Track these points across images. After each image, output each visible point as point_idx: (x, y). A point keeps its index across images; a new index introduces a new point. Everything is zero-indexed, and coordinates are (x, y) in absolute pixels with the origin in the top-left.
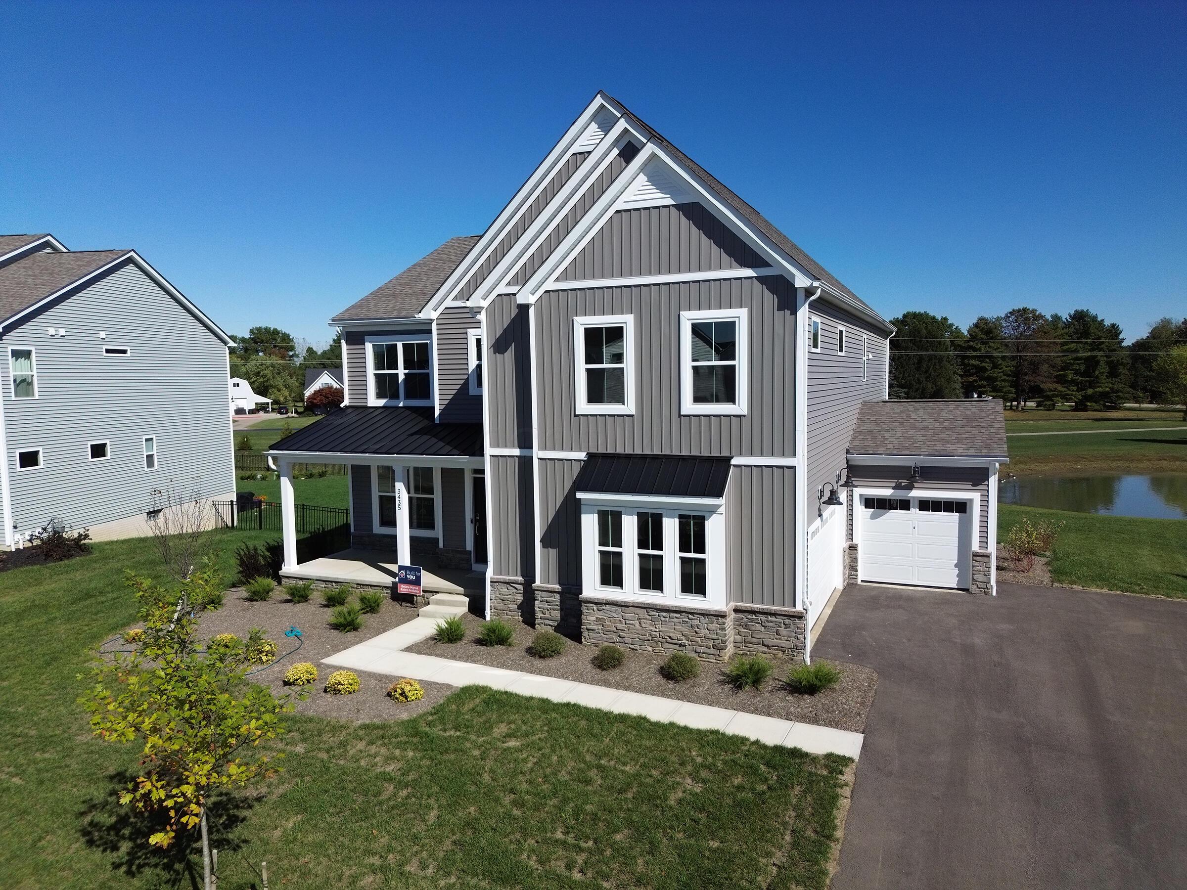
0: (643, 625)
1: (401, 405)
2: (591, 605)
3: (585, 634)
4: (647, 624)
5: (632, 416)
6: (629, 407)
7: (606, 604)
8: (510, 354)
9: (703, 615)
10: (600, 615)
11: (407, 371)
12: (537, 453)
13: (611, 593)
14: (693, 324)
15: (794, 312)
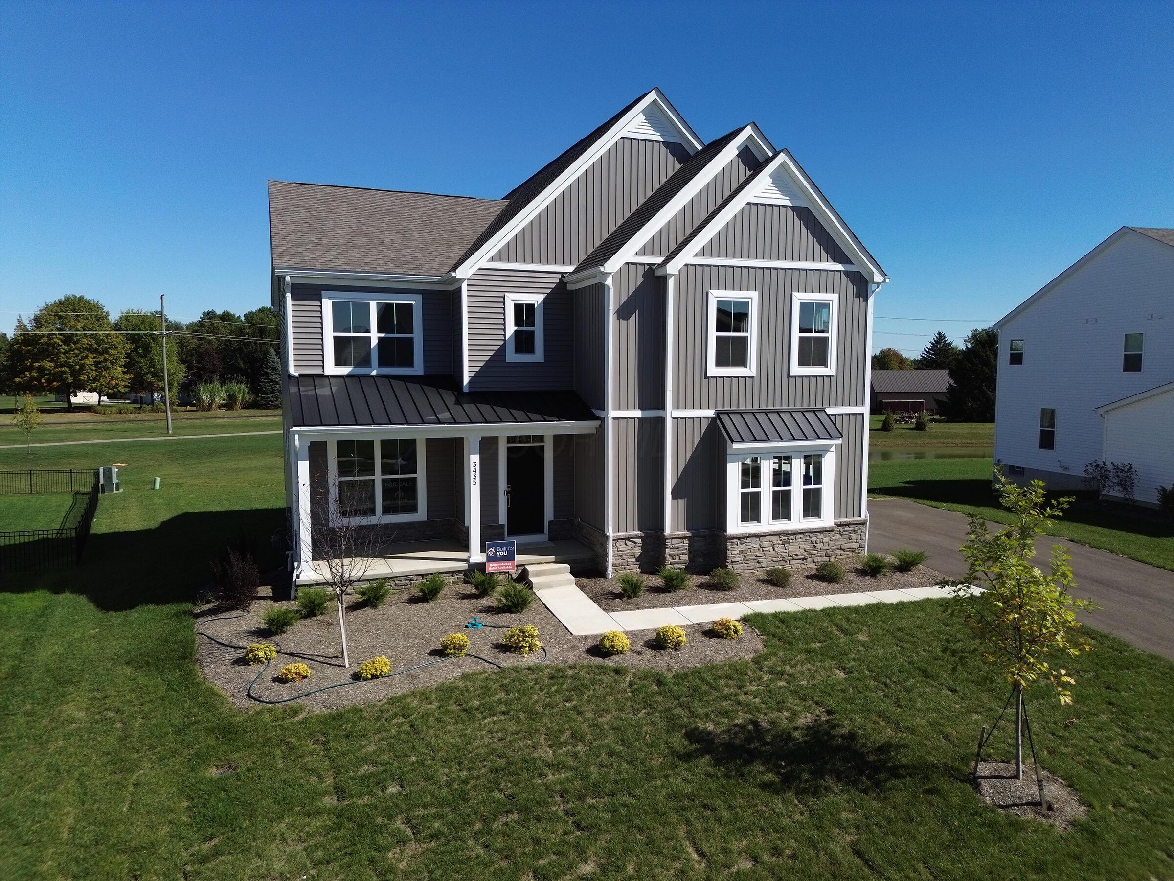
0: (777, 549)
1: (374, 373)
2: (735, 540)
3: (730, 566)
4: (779, 548)
5: (752, 377)
6: (751, 370)
7: (748, 537)
8: (634, 322)
9: (820, 532)
10: (741, 547)
11: (382, 335)
12: (671, 412)
13: (752, 528)
14: (801, 303)
15: (866, 300)
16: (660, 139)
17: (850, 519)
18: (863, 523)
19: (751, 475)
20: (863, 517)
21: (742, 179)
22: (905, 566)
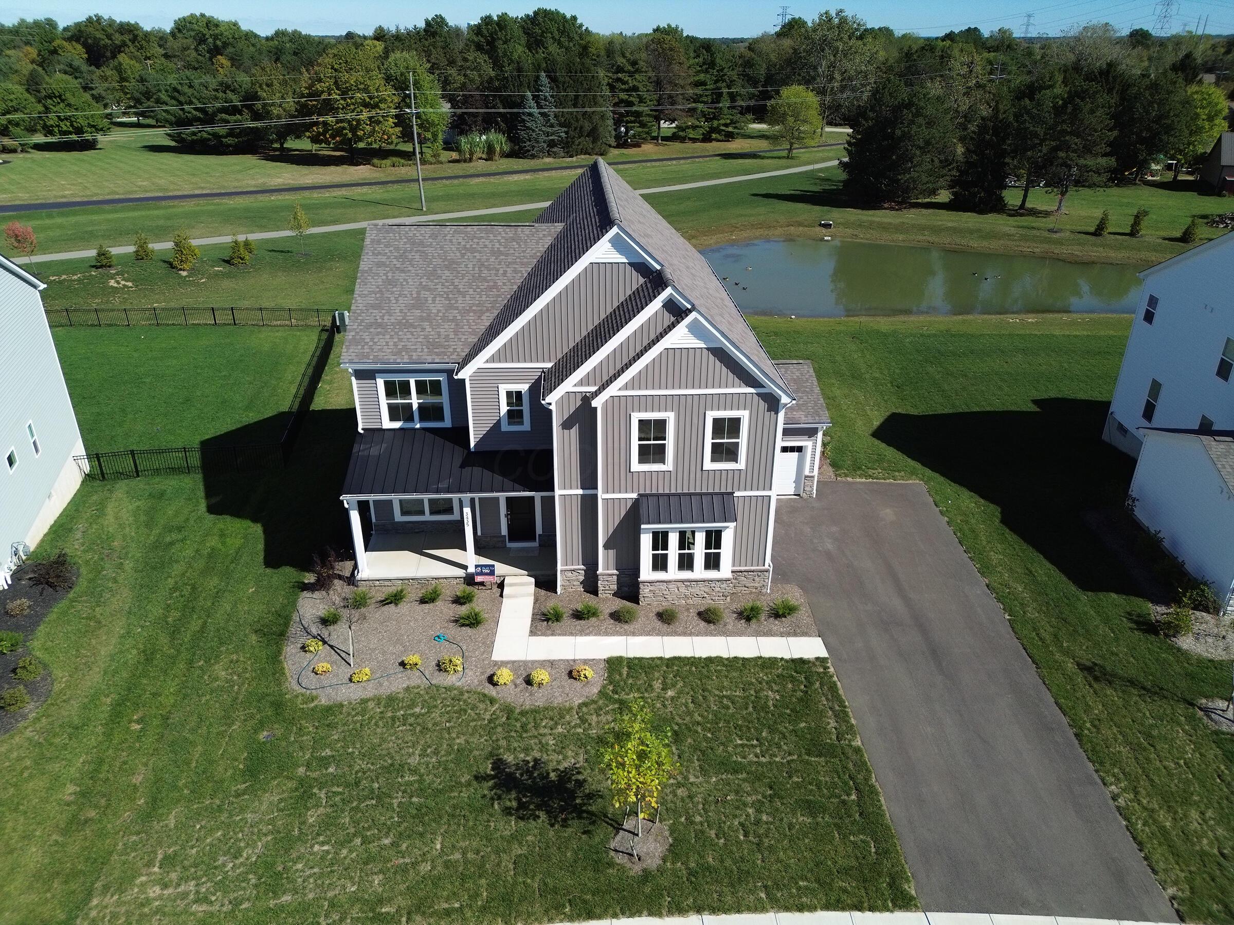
0: (680, 591)
1: (418, 426)
2: (646, 583)
3: (642, 599)
4: (683, 590)
5: (670, 471)
6: (668, 466)
7: (656, 582)
8: (575, 431)
9: (717, 581)
10: (652, 588)
11: (421, 401)
12: (601, 495)
13: (660, 575)
14: (713, 419)
15: (777, 413)
16: (626, 261)
17: (753, 568)
18: (767, 571)
19: (660, 540)
20: (767, 566)
21: (667, 323)
22: (780, 613)
